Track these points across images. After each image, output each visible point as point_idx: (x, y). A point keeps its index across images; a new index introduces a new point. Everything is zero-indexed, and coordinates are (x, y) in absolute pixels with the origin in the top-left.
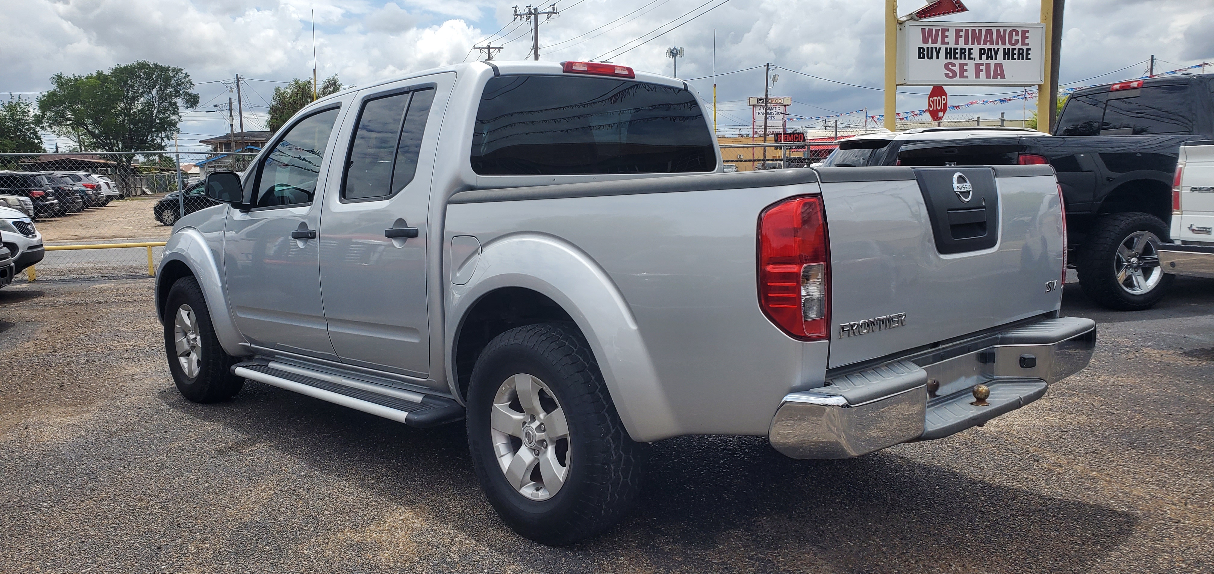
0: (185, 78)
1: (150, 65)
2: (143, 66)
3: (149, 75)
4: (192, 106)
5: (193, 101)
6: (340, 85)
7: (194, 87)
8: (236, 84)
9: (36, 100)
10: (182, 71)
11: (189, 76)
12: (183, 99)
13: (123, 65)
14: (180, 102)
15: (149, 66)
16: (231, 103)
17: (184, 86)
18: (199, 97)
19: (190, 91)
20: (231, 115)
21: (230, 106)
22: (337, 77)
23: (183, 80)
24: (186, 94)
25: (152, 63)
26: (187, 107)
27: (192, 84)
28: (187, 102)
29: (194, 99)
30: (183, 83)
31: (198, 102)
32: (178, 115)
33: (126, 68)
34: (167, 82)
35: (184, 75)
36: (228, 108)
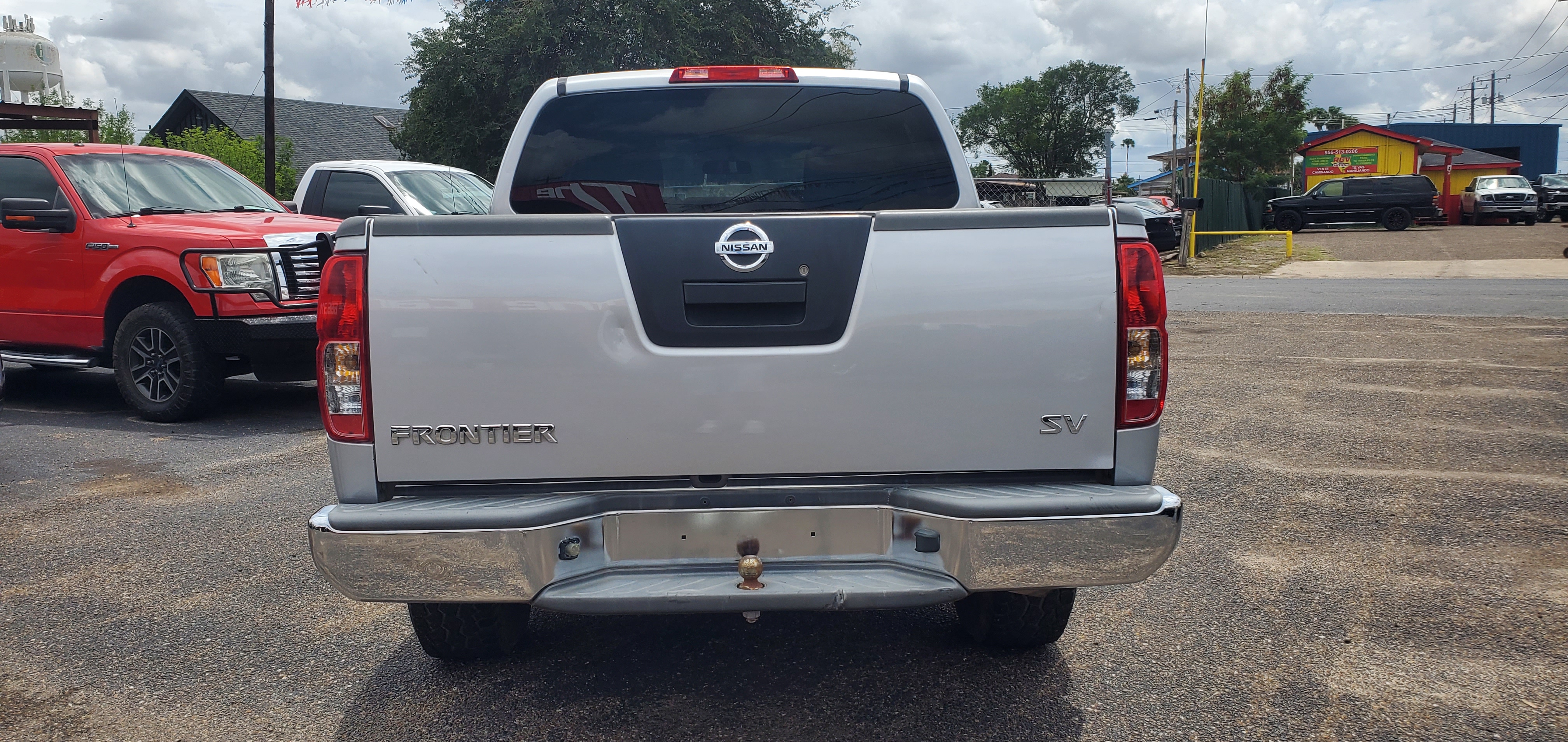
0: (1124, 79)
1: (1085, 65)
2: (1076, 67)
3: (1081, 79)
4: (1129, 113)
5: (1131, 107)
6: (1294, 76)
7: (1134, 89)
8: (1185, 82)
9: (958, 116)
10: (1121, 70)
11: (1129, 75)
12: (1119, 104)
13: (1054, 68)
14: (1116, 108)
15: (1083, 66)
16: (1176, 107)
17: (1123, 89)
18: (1138, 101)
19: (1128, 94)
20: (1175, 123)
21: (1175, 111)
22: (1291, 64)
23: (1121, 81)
24: (1123, 98)
25: (1087, 63)
26: (1124, 115)
27: (1133, 85)
28: (1124, 107)
29: (1132, 104)
30: (1120, 85)
31: (1136, 108)
32: (1112, 125)
33: (1057, 71)
34: (1102, 84)
35: (1123, 74)
36: (1173, 114)
